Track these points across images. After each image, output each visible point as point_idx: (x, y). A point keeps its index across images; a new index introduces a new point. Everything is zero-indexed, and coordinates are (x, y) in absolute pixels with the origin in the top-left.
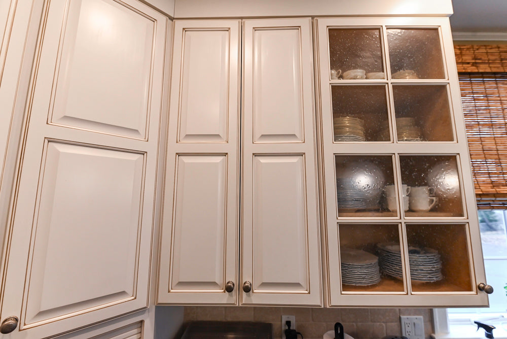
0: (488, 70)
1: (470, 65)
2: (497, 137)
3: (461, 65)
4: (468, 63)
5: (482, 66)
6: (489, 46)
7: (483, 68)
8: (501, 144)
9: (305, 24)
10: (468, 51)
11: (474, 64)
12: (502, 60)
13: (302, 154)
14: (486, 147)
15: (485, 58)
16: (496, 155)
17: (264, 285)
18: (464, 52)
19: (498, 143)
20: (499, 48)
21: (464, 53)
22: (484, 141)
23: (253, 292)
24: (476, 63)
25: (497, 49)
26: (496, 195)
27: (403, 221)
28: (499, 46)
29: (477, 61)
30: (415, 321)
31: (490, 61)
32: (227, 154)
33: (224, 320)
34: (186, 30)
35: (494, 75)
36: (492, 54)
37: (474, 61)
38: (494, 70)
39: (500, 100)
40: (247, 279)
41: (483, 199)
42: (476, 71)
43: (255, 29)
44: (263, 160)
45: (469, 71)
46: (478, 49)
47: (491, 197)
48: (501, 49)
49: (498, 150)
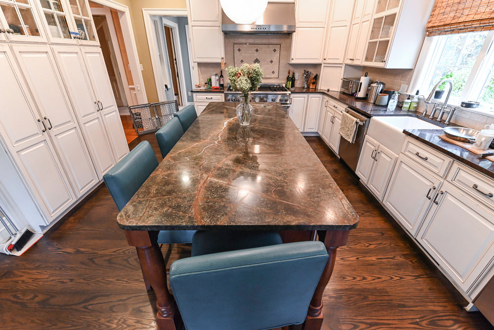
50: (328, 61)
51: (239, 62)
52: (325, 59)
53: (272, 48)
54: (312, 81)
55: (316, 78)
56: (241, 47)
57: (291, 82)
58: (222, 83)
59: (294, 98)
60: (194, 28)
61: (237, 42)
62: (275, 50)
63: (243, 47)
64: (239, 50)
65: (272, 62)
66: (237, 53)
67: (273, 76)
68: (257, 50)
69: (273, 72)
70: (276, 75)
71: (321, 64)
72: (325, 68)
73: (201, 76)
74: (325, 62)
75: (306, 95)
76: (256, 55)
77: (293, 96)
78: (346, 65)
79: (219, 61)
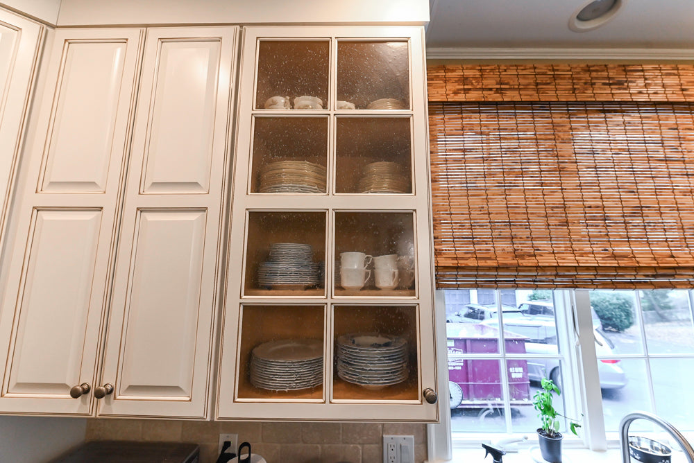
0: (517, 99)
1: (493, 92)
2: (528, 189)
3: (481, 92)
4: (491, 89)
5: (509, 93)
6: (521, 66)
7: (511, 96)
8: (533, 198)
9: (229, 34)
10: (492, 73)
11: (498, 90)
12: (537, 84)
13: (204, 210)
14: (511, 204)
15: (514, 82)
16: (524, 213)
17: (133, 388)
18: (486, 74)
19: (528, 198)
20: (535, 68)
21: (485, 76)
22: (510, 195)
23: (115, 398)
24: (501, 89)
25: (533, 71)
26: (518, 268)
27: (329, 301)
28: (535, 65)
29: (502, 86)
30: (404, 443)
31: (521, 87)
32: (102, 208)
33: (141, 440)
34: (69, 41)
35: (531, 105)
36: (524, 77)
37: (498, 86)
38: (525, 99)
39: (536, 139)
40: (109, 380)
41: (499, 274)
42: (500, 100)
43: (163, 40)
44: (150, 217)
45: (490, 100)
46: (505, 71)
47: (512, 271)
48: (536, 70)
49: (527, 207)
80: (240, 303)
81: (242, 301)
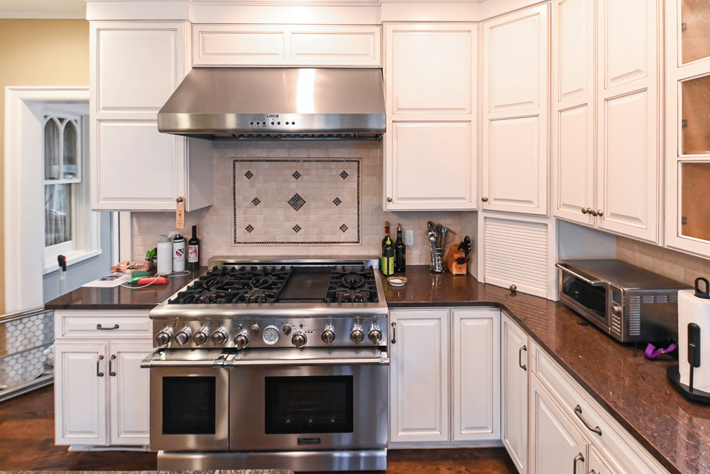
50: (493, 205)
51: (249, 203)
52: (484, 200)
53: (337, 169)
54: (456, 256)
55: (467, 246)
56: (253, 168)
57: (392, 260)
58: (193, 259)
59: (405, 324)
60: (103, 124)
61: (245, 156)
62: (344, 175)
63: (259, 169)
64: (249, 175)
65: (337, 202)
66: (243, 182)
67: (343, 236)
68: (296, 175)
69: (344, 228)
70: (351, 234)
71: (474, 213)
72: (490, 225)
73: (138, 239)
74: (486, 206)
75: (442, 313)
76: (294, 187)
77: (398, 314)
78: (560, 222)
79: (172, 206)
80: (678, 161)
81: (679, 159)
